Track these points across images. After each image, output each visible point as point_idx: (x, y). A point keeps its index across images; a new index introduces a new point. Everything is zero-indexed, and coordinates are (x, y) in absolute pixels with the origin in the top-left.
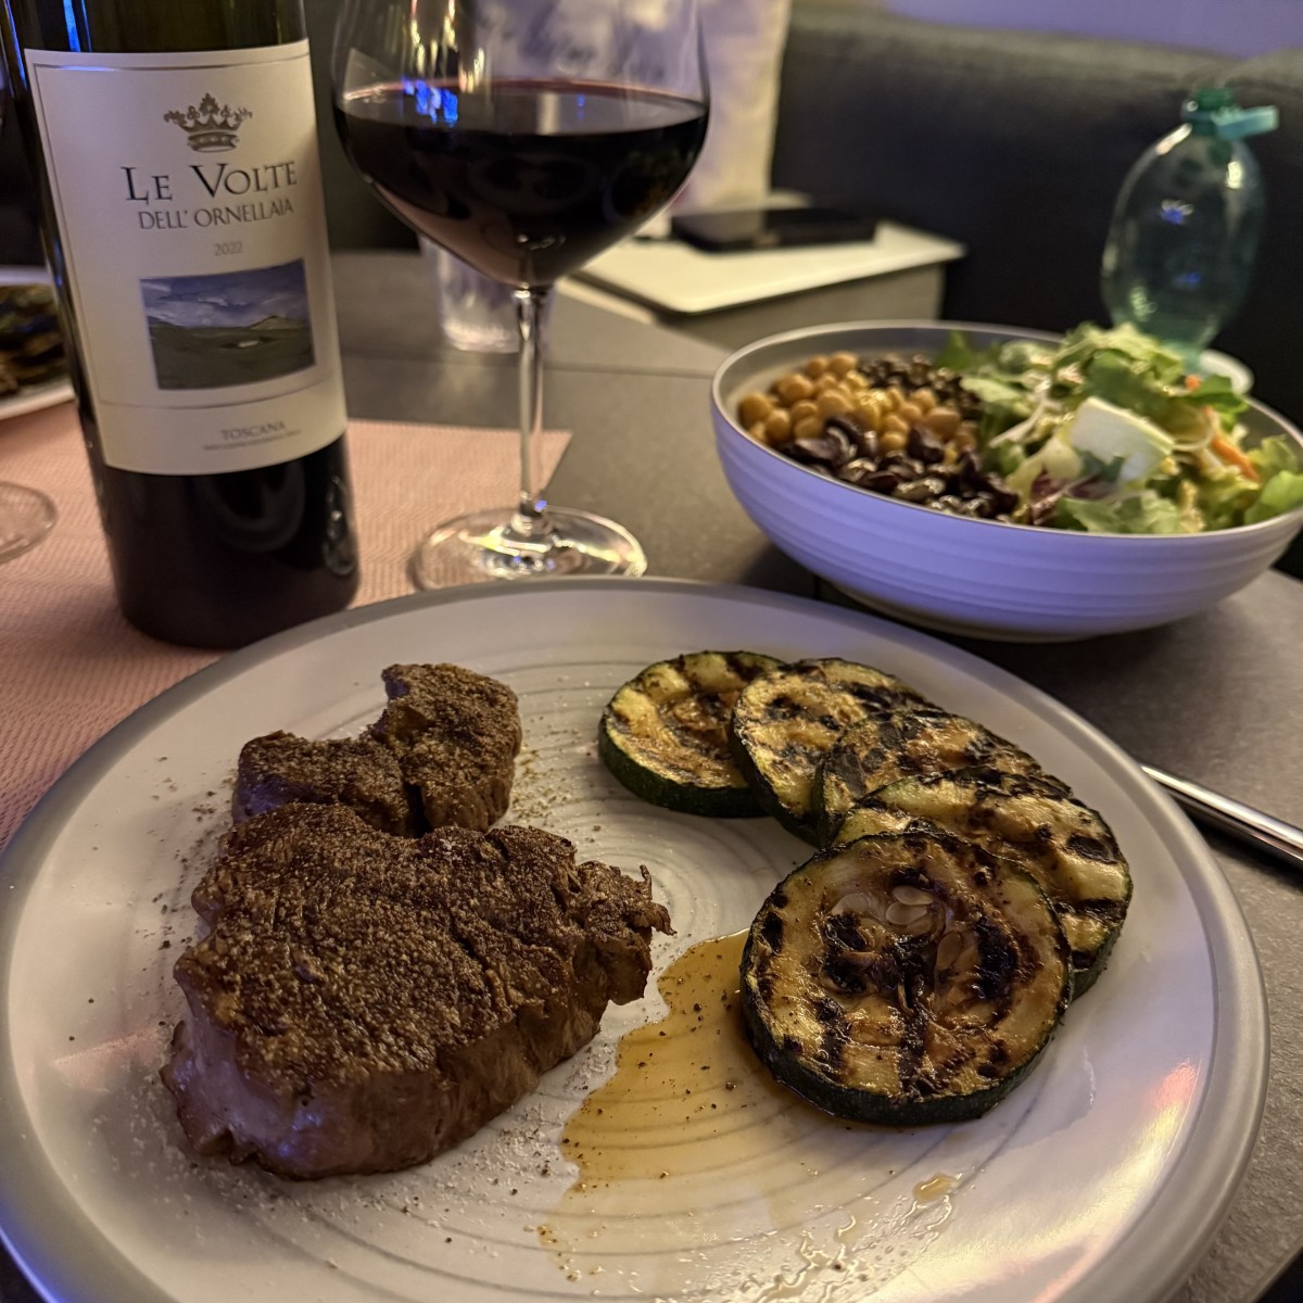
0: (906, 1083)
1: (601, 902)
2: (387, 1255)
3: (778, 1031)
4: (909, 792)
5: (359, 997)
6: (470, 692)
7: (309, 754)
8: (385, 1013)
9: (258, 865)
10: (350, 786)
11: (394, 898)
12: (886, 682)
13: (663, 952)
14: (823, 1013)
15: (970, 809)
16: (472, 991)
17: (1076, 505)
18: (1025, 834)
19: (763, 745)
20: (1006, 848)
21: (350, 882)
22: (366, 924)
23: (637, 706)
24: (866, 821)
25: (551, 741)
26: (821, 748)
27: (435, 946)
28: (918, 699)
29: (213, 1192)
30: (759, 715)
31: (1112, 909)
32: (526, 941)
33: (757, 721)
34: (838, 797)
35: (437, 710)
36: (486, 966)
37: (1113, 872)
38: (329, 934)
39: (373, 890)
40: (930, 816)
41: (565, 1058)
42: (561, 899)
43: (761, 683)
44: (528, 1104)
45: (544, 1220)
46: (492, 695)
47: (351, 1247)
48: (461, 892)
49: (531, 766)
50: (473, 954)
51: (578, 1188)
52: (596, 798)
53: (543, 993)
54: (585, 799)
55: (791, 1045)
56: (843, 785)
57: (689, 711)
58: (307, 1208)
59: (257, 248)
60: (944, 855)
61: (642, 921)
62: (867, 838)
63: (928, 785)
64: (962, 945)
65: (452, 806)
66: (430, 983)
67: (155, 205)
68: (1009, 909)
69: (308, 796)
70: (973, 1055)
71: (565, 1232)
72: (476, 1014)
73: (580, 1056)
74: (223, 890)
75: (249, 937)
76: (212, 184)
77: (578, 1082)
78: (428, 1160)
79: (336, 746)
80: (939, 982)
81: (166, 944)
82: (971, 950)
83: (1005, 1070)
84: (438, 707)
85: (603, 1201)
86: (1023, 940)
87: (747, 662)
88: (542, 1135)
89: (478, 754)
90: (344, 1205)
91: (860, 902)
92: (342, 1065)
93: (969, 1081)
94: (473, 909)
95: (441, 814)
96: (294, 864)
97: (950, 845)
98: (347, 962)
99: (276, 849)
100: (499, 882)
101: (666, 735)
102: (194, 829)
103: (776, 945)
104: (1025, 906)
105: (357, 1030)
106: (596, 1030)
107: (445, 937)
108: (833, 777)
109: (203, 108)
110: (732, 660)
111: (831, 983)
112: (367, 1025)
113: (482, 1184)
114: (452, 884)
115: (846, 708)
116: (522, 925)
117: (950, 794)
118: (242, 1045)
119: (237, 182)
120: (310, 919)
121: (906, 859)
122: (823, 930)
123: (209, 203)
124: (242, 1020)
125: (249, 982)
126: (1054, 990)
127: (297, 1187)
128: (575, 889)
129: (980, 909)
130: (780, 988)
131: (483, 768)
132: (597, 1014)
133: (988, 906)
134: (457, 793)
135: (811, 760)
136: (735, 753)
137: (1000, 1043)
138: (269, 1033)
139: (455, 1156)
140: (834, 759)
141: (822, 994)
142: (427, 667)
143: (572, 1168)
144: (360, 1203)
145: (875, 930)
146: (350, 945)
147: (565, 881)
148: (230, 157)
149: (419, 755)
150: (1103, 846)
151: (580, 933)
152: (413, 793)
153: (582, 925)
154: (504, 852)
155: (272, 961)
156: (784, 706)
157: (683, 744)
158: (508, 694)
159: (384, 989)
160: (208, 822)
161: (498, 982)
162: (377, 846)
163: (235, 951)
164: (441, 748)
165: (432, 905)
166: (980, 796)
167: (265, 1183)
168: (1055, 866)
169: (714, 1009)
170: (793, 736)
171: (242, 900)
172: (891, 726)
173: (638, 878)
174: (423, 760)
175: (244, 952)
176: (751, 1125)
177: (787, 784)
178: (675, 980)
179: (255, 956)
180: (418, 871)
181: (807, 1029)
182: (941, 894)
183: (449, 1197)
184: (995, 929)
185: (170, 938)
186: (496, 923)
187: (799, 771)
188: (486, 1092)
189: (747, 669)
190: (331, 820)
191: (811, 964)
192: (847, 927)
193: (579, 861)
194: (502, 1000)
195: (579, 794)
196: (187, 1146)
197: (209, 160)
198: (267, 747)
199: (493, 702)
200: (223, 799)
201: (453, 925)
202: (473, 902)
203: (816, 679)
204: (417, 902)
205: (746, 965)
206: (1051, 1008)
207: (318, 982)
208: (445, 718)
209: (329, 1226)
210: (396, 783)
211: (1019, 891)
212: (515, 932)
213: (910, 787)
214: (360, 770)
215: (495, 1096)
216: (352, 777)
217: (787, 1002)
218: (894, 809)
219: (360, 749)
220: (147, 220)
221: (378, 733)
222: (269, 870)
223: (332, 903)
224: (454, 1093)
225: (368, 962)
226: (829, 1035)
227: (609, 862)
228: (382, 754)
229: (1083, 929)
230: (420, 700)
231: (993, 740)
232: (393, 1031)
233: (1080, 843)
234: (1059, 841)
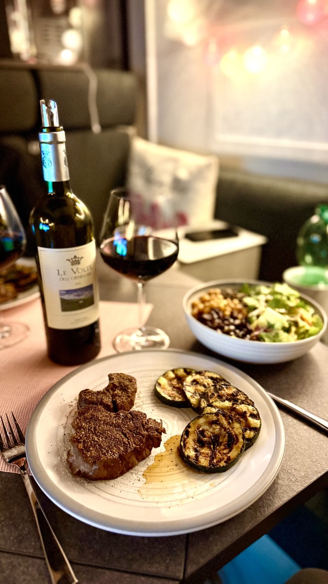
0: (210, 464)
1: (151, 427)
2: (109, 494)
3: (186, 454)
4: (219, 404)
5: (104, 445)
6: (126, 379)
7: (93, 394)
8: (109, 448)
9: (84, 418)
10: (101, 401)
11: (111, 426)
12: (218, 377)
13: (164, 438)
14: (196, 450)
15: (231, 407)
16: (126, 444)
17: (263, 334)
18: (242, 413)
19: (189, 391)
20: (237, 416)
21: (102, 422)
22: (105, 430)
23: (163, 381)
24: (209, 410)
25: (144, 389)
26: (202, 392)
27: (119, 435)
28: (225, 380)
29: (77, 482)
30: (189, 384)
31: (257, 430)
32: (136, 434)
33: (188, 386)
34: (204, 404)
35: (119, 384)
36: (128, 439)
37: (258, 422)
38: (98, 433)
39: (107, 424)
40: (223, 409)
41: (144, 459)
42: (143, 426)
43: (190, 376)
44: (136, 468)
45: (138, 489)
46: (131, 380)
47: (103, 493)
48: (124, 424)
49: (139, 395)
50: (126, 437)
51: (146, 483)
52: (154, 403)
53: (139, 445)
54: (151, 403)
55: (188, 457)
56: (205, 401)
57: (175, 382)
58: (94, 485)
59: (83, 283)
60: (223, 417)
61: (160, 431)
62: (207, 413)
63: (223, 402)
64: (225, 437)
65: (122, 405)
66: (117, 443)
67: (63, 276)
68: (235, 429)
69: (93, 403)
70: (224, 459)
71: (143, 491)
72: (126, 449)
73: (147, 459)
74: (78, 423)
75: (83, 433)
76: (75, 271)
77: (146, 464)
78: (117, 477)
79: (98, 392)
80: (220, 444)
81: (65, 434)
82: (226, 438)
83: (229, 462)
84: (120, 383)
85: (150, 486)
86: (236, 435)
87: (188, 370)
88: (139, 473)
89: (128, 394)
90: (101, 485)
91: (206, 427)
92: (102, 457)
93: (223, 464)
94: (126, 428)
95: (120, 407)
96: (91, 418)
97: (224, 415)
98: (102, 438)
99: (88, 415)
100: (131, 422)
101: (170, 388)
102: (69, 410)
103: (188, 436)
104: (237, 429)
105: (104, 451)
106: (150, 454)
107: (121, 433)
108: (203, 399)
109: (74, 258)
110: (185, 370)
111: (198, 444)
112: (106, 450)
113: (127, 482)
114: (122, 423)
115: (209, 383)
116: (135, 431)
117: (227, 404)
118: (83, 453)
119: (80, 271)
120: (95, 429)
121: (215, 418)
122: (197, 433)
123: (74, 275)
124: (83, 449)
125: (84, 441)
126: (241, 446)
127: (92, 482)
128: (146, 424)
129: (229, 429)
130: (188, 445)
131: (129, 397)
132: (150, 450)
133: (230, 429)
134: (123, 402)
135: (200, 395)
136: (182, 393)
137: (229, 456)
138: (88, 451)
139: (122, 477)
140: (204, 395)
141: (196, 446)
142: (117, 374)
143: (145, 480)
144: (104, 485)
145: (208, 434)
146: (103, 435)
147: (144, 422)
148: (79, 266)
149: (115, 394)
150: (256, 416)
151: (147, 433)
152: (114, 402)
153: (147, 431)
154: (132, 416)
155: (88, 437)
156: (195, 382)
157: (173, 390)
158: (135, 379)
159: (109, 443)
160: (71, 408)
161: (131, 443)
162: (107, 415)
163: (81, 435)
164: (120, 392)
165: (118, 427)
166: (233, 404)
167: (86, 481)
168: (246, 420)
169: (175, 450)
170: (196, 389)
171: (82, 425)
172: (216, 388)
173: (159, 421)
174: (116, 395)
175: (83, 436)
176: (180, 472)
177: (193, 401)
178: (167, 444)
179: (85, 436)
180: (115, 420)
181: (191, 453)
182: (222, 426)
183: (121, 484)
184: (231, 433)
185: (66, 433)
186: (130, 431)
187: (196, 397)
188: (128, 464)
189: (188, 372)
190: (98, 409)
191: (194, 440)
192: (202, 433)
193: (147, 418)
194: (131, 446)
195: (150, 402)
196: (72, 473)
197: (75, 267)
198: (85, 392)
199: (131, 381)
200: (75, 403)
201: (122, 431)
202: (126, 426)
203: (203, 376)
204: (115, 426)
205: (181, 440)
206: (240, 450)
207: (97, 442)
208: (121, 385)
209: (98, 488)
210: (111, 400)
211: (237, 425)
212: (134, 433)
213: (218, 402)
214: (103, 398)
215: (130, 465)
216: (102, 399)
217: (189, 448)
218: (215, 407)
219: (103, 393)
220: (61, 279)
221: (107, 389)
222: (86, 419)
223: (99, 426)
224: (122, 464)
225: (106, 438)
226: (196, 455)
227: (153, 418)
228: (108, 394)
229: (249, 434)
230: (116, 381)
231: (239, 391)
232: (111, 451)
233: (252, 415)
234: (248, 414)
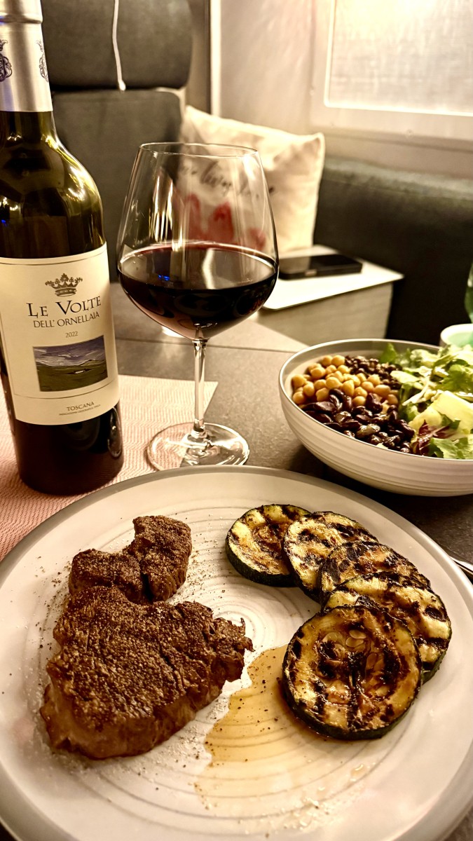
0: (350, 723)
1: (224, 639)
2: (132, 796)
3: (297, 697)
4: (359, 584)
5: (122, 683)
6: (170, 529)
7: (101, 561)
8: (133, 691)
9: (80, 618)
10: (118, 577)
11: (136, 636)
12: (352, 524)
13: (249, 657)
14: (317, 688)
15: (385, 592)
16: (168, 681)
17: (438, 442)
18: (408, 605)
19: (296, 555)
20: (399, 612)
21: (118, 628)
22: (125, 649)
23: (243, 531)
24: (340, 598)
25: (205, 546)
26: (322, 556)
27: (153, 660)
28: (365, 533)
29: (60, 765)
30: (295, 540)
31: (442, 643)
32: (191, 657)
33: (294, 543)
34: (328, 584)
35: (156, 538)
36: (174, 669)
37: (443, 626)
38: (109, 653)
39: (129, 632)
40: (366, 595)
41: (208, 704)
42: (206, 637)
43: (297, 523)
44: (191, 725)
45: (195, 780)
46: (180, 530)
47: (118, 793)
48: (164, 634)
49: (195, 558)
50: (169, 664)
51: (211, 765)
52: (223, 576)
53: (198, 682)
54: (219, 576)
55: (302, 704)
56: (330, 578)
57: (264, 533)
58: (99, 773)
59: (84, 333)
60: (371, 616)
61: (241, 647)
62: (339, 607)
63: (367, 580)
64: (377, 659)
65: (162, 584)
66: (151, 678)
67: (40, 318)
68: (398, 643)
69: (101, 581)
70: (379, 711)
71: (206, 786)
72: (170, 692)
73: (214, 703)
74: (66, 630)
75: (77, 654)
76: (65, 310)
77: (212, 715)
78: (149, 750)
79: (113, 557)
80: (367, 675)
81: (41, 646)
82: (381, 661)
83: (391, 718)
84: (157, 536)
85: (222, 771)
86: (403, 658)
87: (291, 509)
88: (196, 739)
89: (172, 559)
90: (114, 771)
91: (335, 636)
92: (115, 716)
93: (376, 723)
94: (169, 642)
95: (156, 587)
96: (95, 618)
97: (374, 612)
98: (117, 667)
99: (88, 610)
100: (180, 629)
101: (255, 546)
102: (52, 590)
103: (299, 656)
104: (404, 643)
105: (121, 699)
106: (220, 692)
107: (158, 656)
108: (326, 574)
109: (62, 279)
110: (285, 508)
111: (321, 674)
112: (126, 697)
113: (170, 762)
114: (161, 630)
115: (334, 536)
116: (189, 649)
117: (377, 585)
118: (75, 706)
119: (76, 308)
120: (102, 646)
121: (355, 618)
122: (319, 649)
123: (64, 317)
124: (74, 692)
125: (78, 675)
126: (414, 683)
127: (95, 762)
128: (212, 631)
129: (386, 643)
130: (299, 676)
131: (175, 565)
132: (221, 687)
133: (389, 641)
134: (163, 578)
135: (318, 563)
136: (283, 557)
137: (391, 706)
138: (86, 700)
139: (161, 748)
140: (326, 564)
141: (317, 679)
142: (152, 517)
143: (209, 755)
144: (121, 770)
145: (340, 650)
146: (119, 659)
147: (208, 629)
148: (74, 298)
149: (148, 560)
150: (440, 613)
151: (214, 654)
152: (145, 578)
153: (215, 650)
154: (183, 614)
155: (86, 665)
156: (307, 535)
157: (262, 550)
158: (188, 529)
159: (132, 680)
160: (58, 587)
161: (179, 677)
162: (129, 611)
163: (71, 660)
164: (157, 557)
165: (152, 640)
166: (389, 586)
167: (82, 761)
168: (419, 621)
169: (272, 682)
170: (310, 550)
171: (74, 634)
172: (352, 549)
173: (239, 625)
174: (149, 563)
175: (75, 661)
176: (284, 737)
177: (306, 575)
178: (255, 669)
179: (80, 663)
180: (147, 624)
181: (307, 695)
182: (369, 633)
183: (157, 767)
184: (392, 653)
185: (43, 643)
186: (179, 649)
187: (311, 568)
188: (174, 723)
189: (292, 513)
190: (110, 596)
191: (312, 665)
192: (329, 647)
193: (215, 616)
194: (180, 685)
195: (216, 573)
196: (51, 743)
197: (64, 300)
198: (84, 558)
199: (180, 533)
200: (65, 576)
201: (161, 649)
202: (170, 639)
203: (321, 522)
204: (146, 638)
205: (285, 665)
206: (412, 691)
207: (106, 676)
208: (159, 542)
209: (108, 781)
210: (137, 573)
211: (402, 635)
212: (187, 653)
213: (359, 580)
214: (123, 569)
215: (177, 723)
216: (119, 572)
217: (301, 683)
218: (352, 591)
219: (123, 559)
220: (37, 324)
221: (130, 550)
222: (86, 621)
223: (111, 638)
224: (161, 725)
225: (125, 667)
226: (319, 699)
227: (227, 618)
228: (133, 561)
229: (429, 652)
230: (148, 534)
231: (397, 556)
232: (136, 699)
233: (432, 611)
234: (422, 609)
